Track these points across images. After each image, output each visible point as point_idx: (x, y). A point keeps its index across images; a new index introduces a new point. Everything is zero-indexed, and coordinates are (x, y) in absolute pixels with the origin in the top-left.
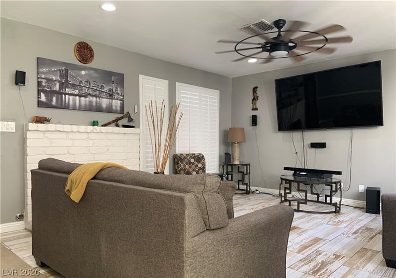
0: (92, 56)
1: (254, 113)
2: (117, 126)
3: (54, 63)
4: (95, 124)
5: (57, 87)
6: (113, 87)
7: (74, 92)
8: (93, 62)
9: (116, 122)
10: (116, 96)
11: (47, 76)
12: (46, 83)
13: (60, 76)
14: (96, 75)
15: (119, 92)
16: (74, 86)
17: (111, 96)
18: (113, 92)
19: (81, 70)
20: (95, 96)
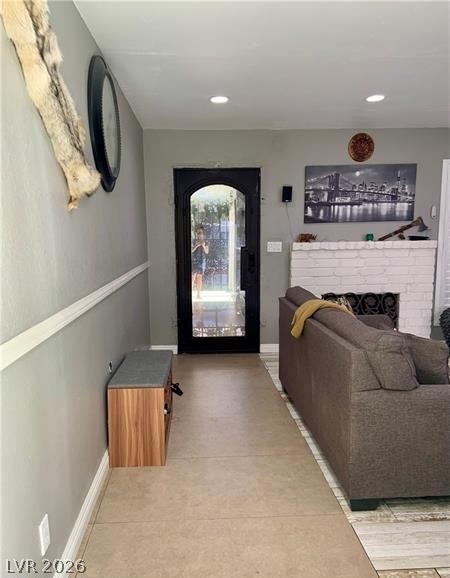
0: (371, 150)
2: (402, 238)
3: (324, 169)
4: (369, 237)
5: (325, 198)
6: (398, 185)
7: (345, 201)
8: (372, 157)
9: (399, 234)
10: (403, 197)
11: (315, 187)
12: (313, 194)
13: (330, 183)
14: (375, 174)
15: (406, 191)
16: (345, 193)
17: (394, 198)
18: (398, 192)
19: (355, 171)
20: (373, 202)
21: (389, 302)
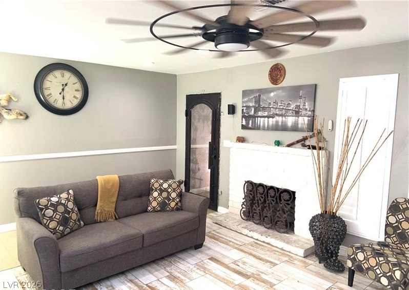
2: (304, 146)
5: (252, 113)
6: (300, 103)
7: (264, 115)
8: (284, 81)
9: (302, 142)
10: (304, 112)
11: (247, 104)
12: (246, 110)
13: (255, 102)
14: (284, 94)
15: (307, 107)
16: (264, 109)
17: (297, 113)
18: (300, 109)
19: (271, 92)
20: (282, 115)
21: (284, 196)
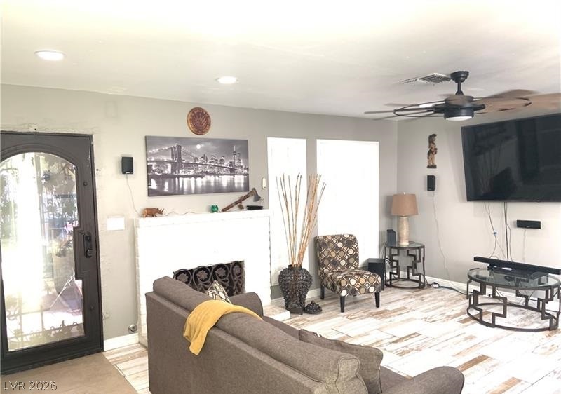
0: (209, 124)
1: (431, 172)
2: (241, 208)
3: (165, 140)
4: (214, 209)
5: (169, 170)
6: (234, 159)
7: (188, 173)
8: (209, 132)
9: (239, 204)
10: (239, 170)
11: (157, 158)
12: (156, 166)
13: (172, 155)
14: (215, 147)
15: (242, 164)
16: (188, 165)
17: (232, 171)
18: (235, 166)
19: (196, 144)
20: (214, 174)
21: (237, 270)
